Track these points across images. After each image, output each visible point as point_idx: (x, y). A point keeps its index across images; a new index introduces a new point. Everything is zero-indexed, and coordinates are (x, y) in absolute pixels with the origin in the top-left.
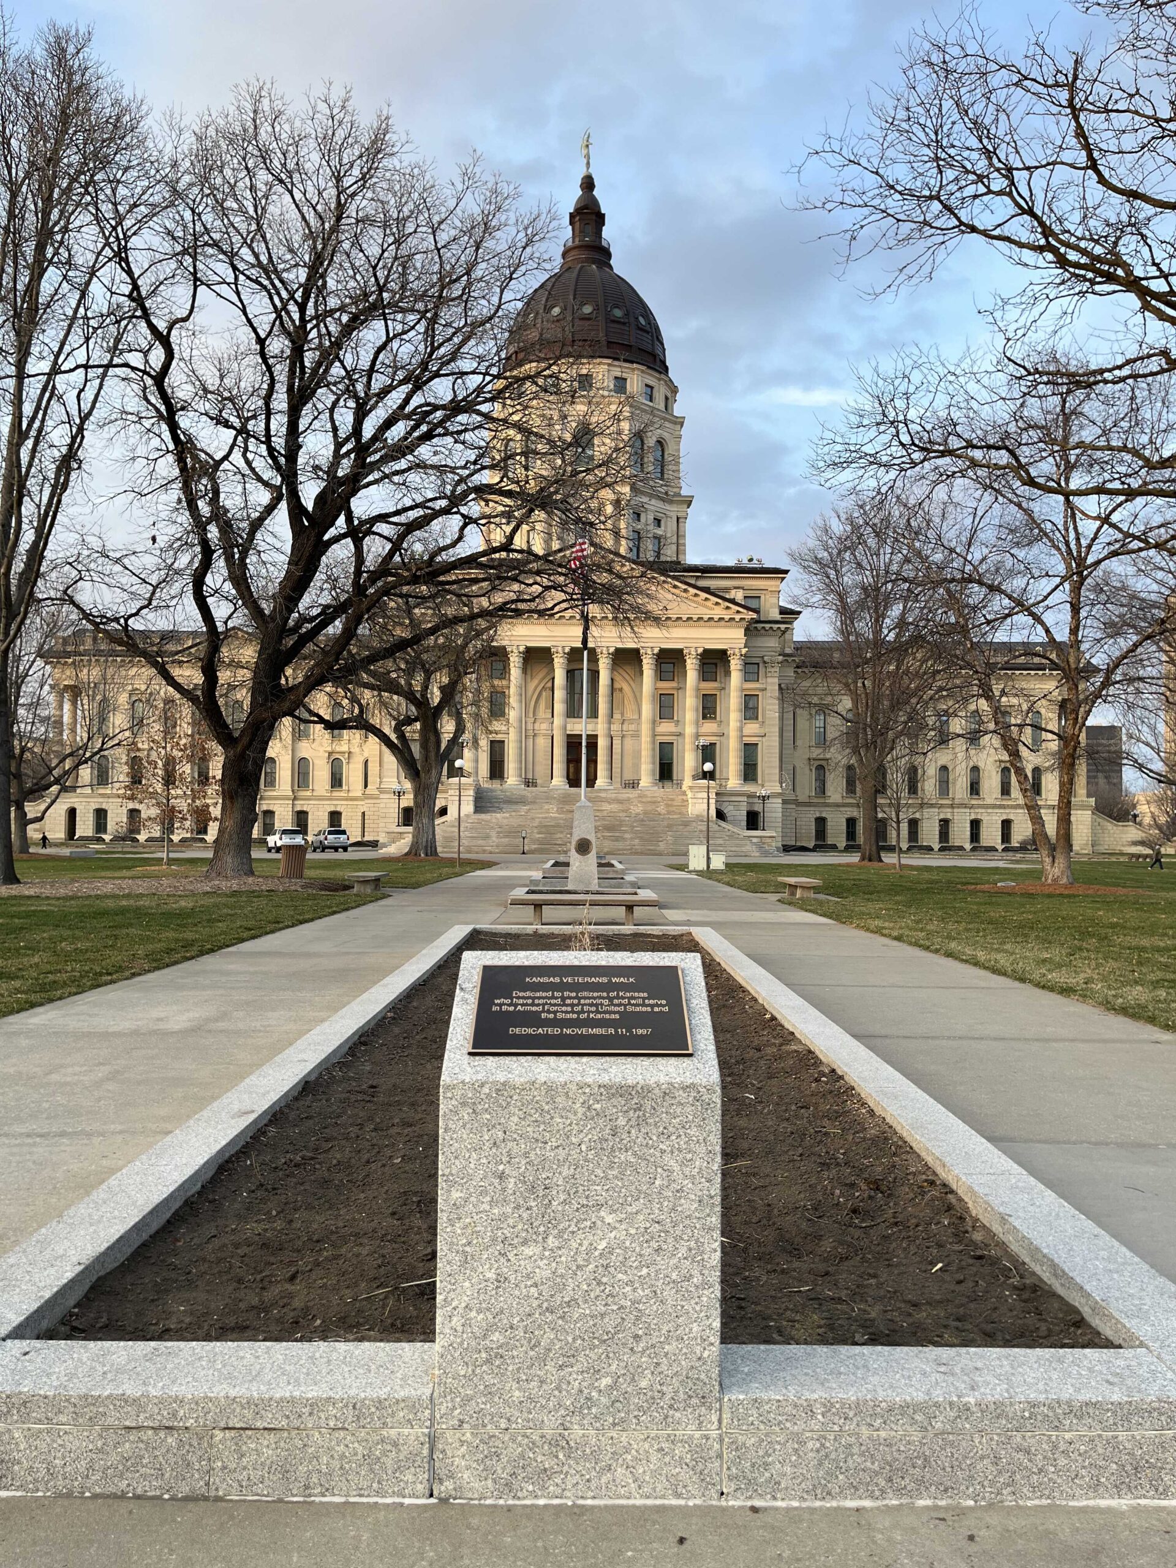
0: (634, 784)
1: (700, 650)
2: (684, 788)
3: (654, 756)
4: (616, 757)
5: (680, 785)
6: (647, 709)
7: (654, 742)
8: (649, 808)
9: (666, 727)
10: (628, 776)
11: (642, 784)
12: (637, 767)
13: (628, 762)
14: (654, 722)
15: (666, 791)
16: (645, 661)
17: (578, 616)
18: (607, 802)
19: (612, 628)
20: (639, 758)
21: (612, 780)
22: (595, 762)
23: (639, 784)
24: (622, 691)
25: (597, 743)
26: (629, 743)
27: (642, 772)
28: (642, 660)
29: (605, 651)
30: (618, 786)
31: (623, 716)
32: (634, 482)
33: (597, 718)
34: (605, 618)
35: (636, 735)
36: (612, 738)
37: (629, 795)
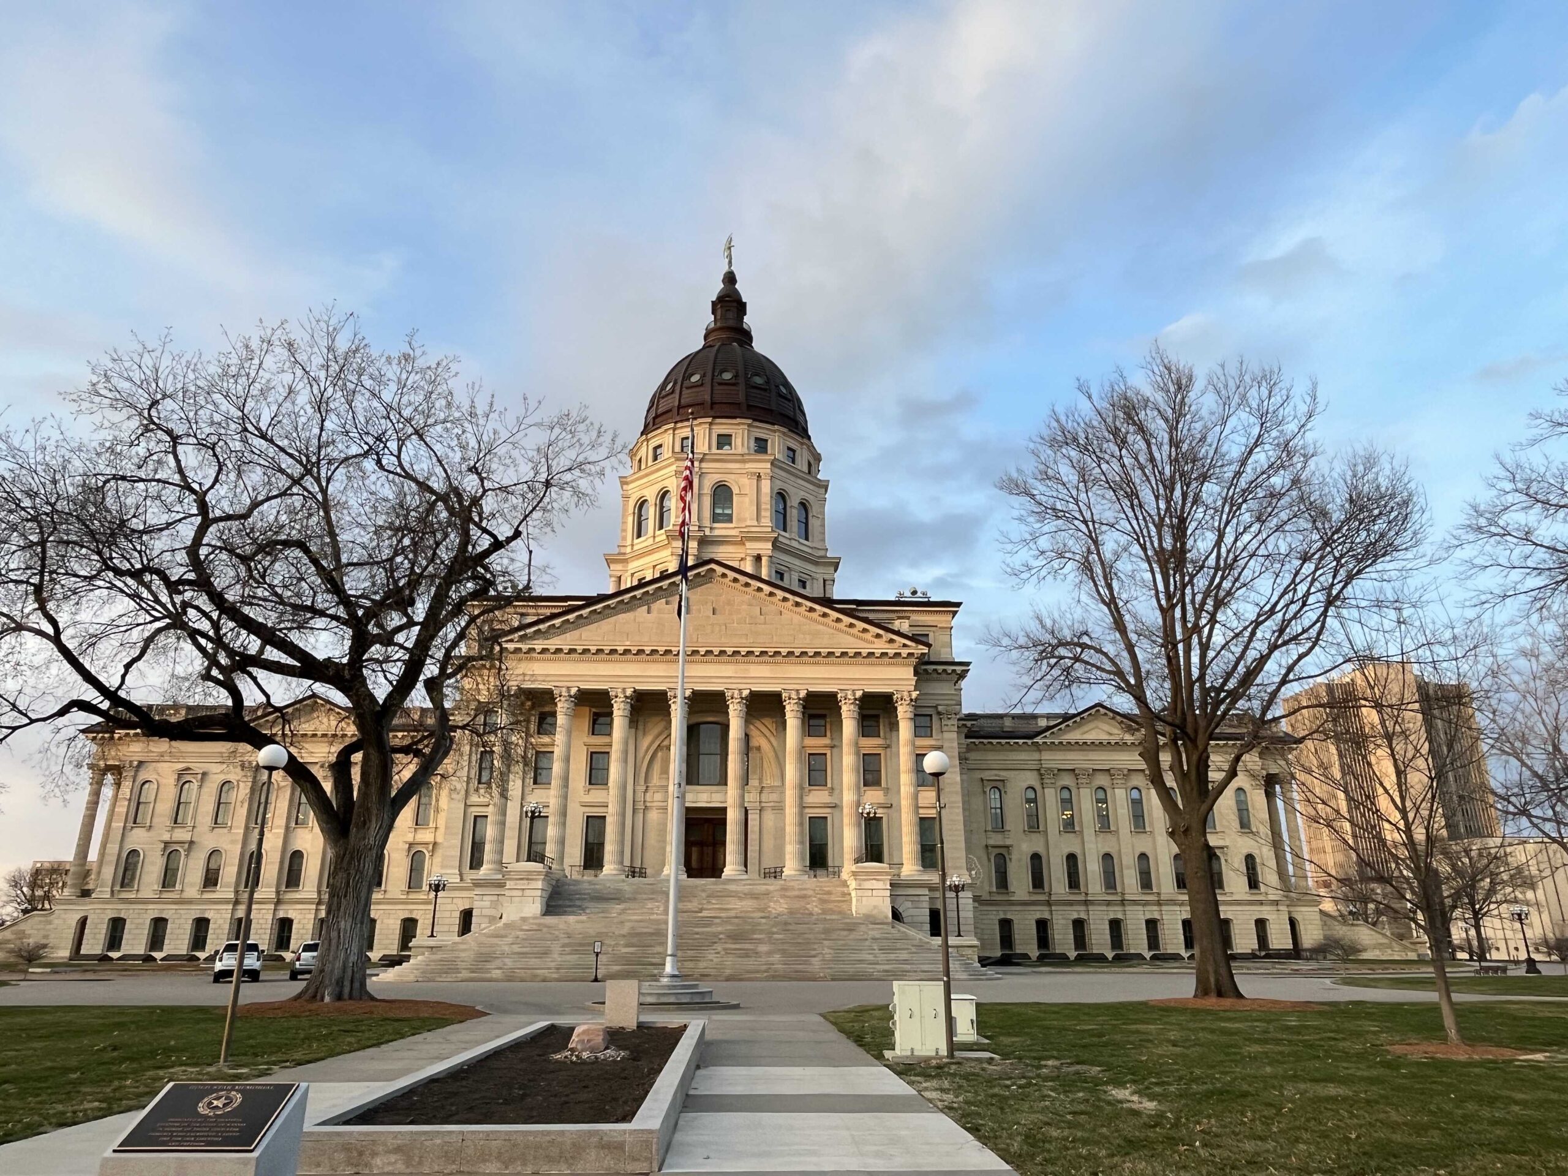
0: (775, 873)
1: (859, 694)
2: (845, 875)
3: (802, 833)
4: (753, 836)
5: (837, 873)
6: (792, 771)
7: (801, 815)
9: (818, 797)
10: (769, 863)
11: (787, 872)
12: (780, 850)
13: (769, 844)
14: (801, 788)
15: (821, 882)
16: (788, 708)
17: (702, 651)
18: (740, 898)
19: (745, 666)
20: (783, 837)
21: (746, 866)
22: (724, 844)
23: (782, 872)
24: (759, 749)
25: (725, 819)
26: (769, 818)
27: (787, 857)
28: (784, 707)
29: (736, 696)
30: (756, 876)
31: (761, 780)
32: (776, 538)
33: (726, 784)
34: (737, 653)
35: (779, 808)
36: (746, 811)
37: (771, 888)
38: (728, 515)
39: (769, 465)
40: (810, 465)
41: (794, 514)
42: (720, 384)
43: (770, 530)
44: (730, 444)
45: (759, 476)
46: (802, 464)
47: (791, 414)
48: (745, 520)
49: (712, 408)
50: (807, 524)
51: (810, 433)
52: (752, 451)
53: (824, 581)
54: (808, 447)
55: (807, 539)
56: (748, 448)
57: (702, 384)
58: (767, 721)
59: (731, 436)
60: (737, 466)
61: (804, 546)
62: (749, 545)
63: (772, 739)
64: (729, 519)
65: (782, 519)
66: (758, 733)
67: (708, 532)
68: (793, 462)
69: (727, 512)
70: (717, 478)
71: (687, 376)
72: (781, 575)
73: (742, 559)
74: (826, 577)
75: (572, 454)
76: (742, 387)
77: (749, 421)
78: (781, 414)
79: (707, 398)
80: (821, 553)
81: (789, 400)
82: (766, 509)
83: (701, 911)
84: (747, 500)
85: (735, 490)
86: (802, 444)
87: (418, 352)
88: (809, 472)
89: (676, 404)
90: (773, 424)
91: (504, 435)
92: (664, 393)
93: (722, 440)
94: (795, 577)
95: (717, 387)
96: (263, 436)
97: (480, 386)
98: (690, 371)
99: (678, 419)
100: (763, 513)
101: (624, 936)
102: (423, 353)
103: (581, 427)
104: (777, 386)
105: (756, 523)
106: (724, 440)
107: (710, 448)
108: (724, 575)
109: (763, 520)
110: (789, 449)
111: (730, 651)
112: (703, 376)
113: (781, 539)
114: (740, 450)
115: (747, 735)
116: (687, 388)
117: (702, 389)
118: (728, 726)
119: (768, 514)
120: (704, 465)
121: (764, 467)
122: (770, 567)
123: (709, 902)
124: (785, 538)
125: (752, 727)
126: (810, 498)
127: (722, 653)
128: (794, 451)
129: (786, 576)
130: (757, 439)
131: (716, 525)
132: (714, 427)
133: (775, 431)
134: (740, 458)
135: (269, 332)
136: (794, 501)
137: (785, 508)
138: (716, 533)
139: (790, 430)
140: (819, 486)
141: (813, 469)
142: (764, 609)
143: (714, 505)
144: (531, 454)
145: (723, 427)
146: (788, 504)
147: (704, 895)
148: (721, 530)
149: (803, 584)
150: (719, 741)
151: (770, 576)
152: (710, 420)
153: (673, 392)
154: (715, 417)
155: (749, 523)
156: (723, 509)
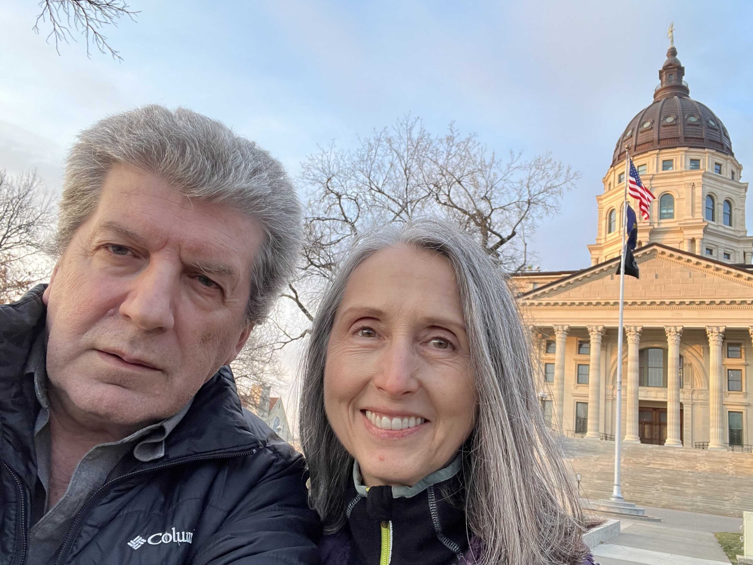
0: (704, 446)
3: (722, 421)
4: (686, 422)
5: (750, 450)
6: (715, 381)
7: (722, 411)
8: (717, 467)
9: (735, 398)
10: (699, 439)
11: (711, 446)
12: (706, 430)
13: (698, 428)
14: (722, 393)
15: (736, 454)
16: (711, 339)
17: (648, 302)
18: (676, 459)
19: (680, 312)
20: (708, 423)
21: (682, 438)
22: (665, 424)
23: (708, 445)
24: (691, 365)
25: (666, 409)
26: (699, 410)
27: (711, 436)
28: (708, 338)
29: (672, 330)
30: (690, 446)
31: (692, 386)
32: (706, 226)
33: (667, 387)
34: (674, 303)
35: (706, 404)
36: (681, 405)
37: (698, 455)
38: (670, 214)
39: (701, 177)
40: (733, 173)
41: (720, 209)
42: (664, 126)
43: (702, 221)
44: (672, 166)
45: (694, 185)
46: (726, 173)
47: (719, 141)
48: (683, 215)
49: (659, 144)
50: (730, 215)
51: (733, 151)
52: (688, 169)
53: (744, 253)
54: (732, 161)
55: (730, 225)
56: (685, 167)
57: (652, 128)
58: (697, 347)
59: (672, 160)
60: (677, 180)
61: (729, 230)
62: (686, 232)
63: (700, 359)
64: (671, 216)
65: (711, 213)
66: (690, 355)
67: (656, 226)
68: (720, 173)
69: (670, 211)
70: (662, 190)
71: (641, 125)
72: (710, 251)
73: (681, 242)
74: (746, 250)
75: (543, 183)
76: (680, 127)
77: (686, 149)
78: (710, 140)
79: (656, 137)
80: (742, 234)
81: (716, 130)
82: (699, 207)
83: (649, 464)
84: (684, 202)
85: (676, 196)
86: (727, 159)
87: (456, 134)
88: (733, 179)
89: (634, 144)
90: (704, 148)
91: (500, 175)
92: (625, 138)
93: (665, 163)
94: (721, 252)
95: (662, 128)
96: (380, 191)
97: (486, 149)
98: (642, 122)
99: (635, 153)
100: (697, 210)
101: (597, 473)
102: (458, 134)
103: (549, 166)
104: (708, 122)
105: (691, 217)
106: (667, 164)
107: (657, 170)
108: (663, 253)
109: (696, 215)
110: (716, 164)
111: (667, 301)
112: (653, 123)
113: (710, 226)
114: (679, 170)
115: (681, 357)
116: (641, 132)
117: (652, 131)
118: (667, 350)
119: (701, 210)
120: (653, 182)
121: (697, 178)
122: (701, 246)
123: (654, 459)
124: (712, 225)
125: (685, 351)
126: (734, 197)
127: (662, 303)
128: (720, 165)
129: (714, 252)
130: (692, 160)
131: (662, 221)
132: (660, 156)
133: (705, 153)
134: (680, 174)
135: (379, 134)
136: (720, 201)
137: (713, 206)
138: (662, 226)
139: (717, 151)
140: (740, 188)
141: (735, 176)
142: (692, 274)
143: (661, 208)
144: (516, 185)
145: (667, 155)
146: (716, 202)
147: (651, 455)
148: (666, 224)
149: (728, 256)
150: (662, 359)
151: (701, 252)
152: (657, 151)
153: (631, 136)
154: (660, 149)
155: (686, 217)
156: (667, 209)
